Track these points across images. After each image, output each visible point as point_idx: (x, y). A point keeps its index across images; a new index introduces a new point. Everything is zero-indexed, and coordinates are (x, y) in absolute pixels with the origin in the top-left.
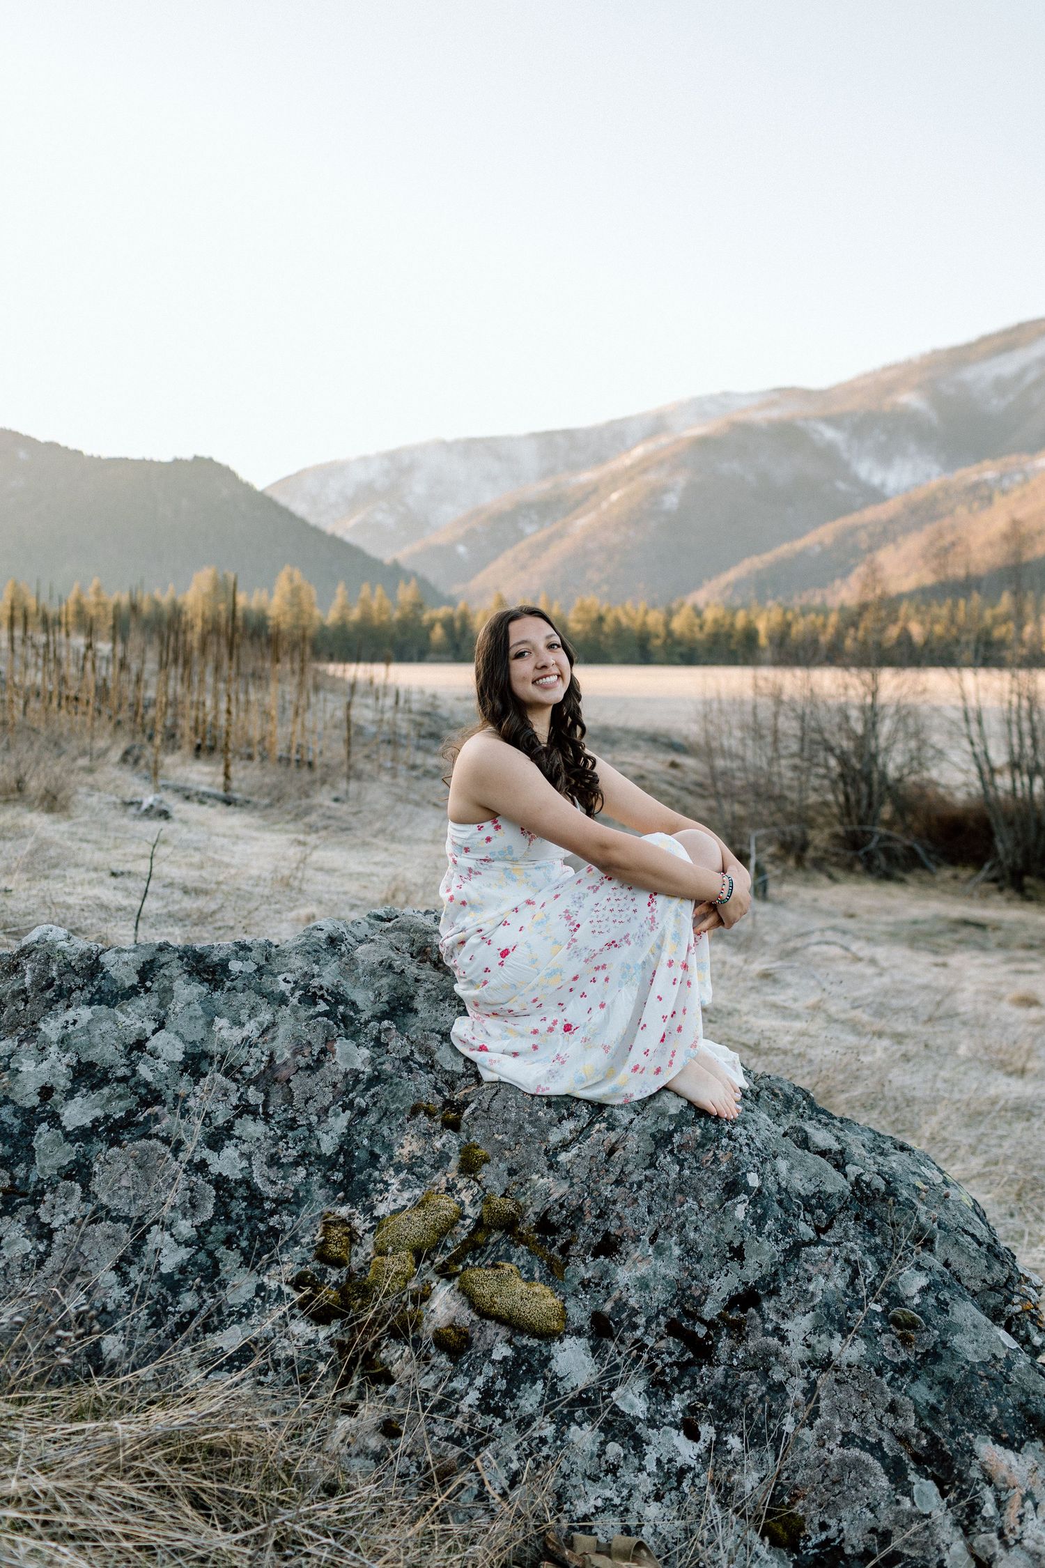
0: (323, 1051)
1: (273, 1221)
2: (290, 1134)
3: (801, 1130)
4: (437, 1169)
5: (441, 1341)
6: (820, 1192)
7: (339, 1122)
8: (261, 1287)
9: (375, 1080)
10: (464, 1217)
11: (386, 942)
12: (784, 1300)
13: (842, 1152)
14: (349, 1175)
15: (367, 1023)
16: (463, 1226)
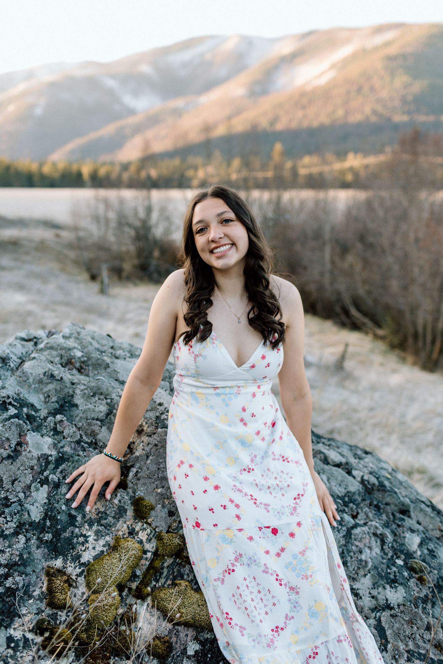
0: (19, 444)
1: (9, 583)
2: (7, 510)
3: (321, 452)
4: (118, 519)
5: (151, 650)
6: (348, 492)
7: (41, 495)
9: (61, 459)
10: (145, 552)
11: (43, 358)
13: (346, 463)
14: (57, 534)
15: (45, 419)
16: (146, 559)
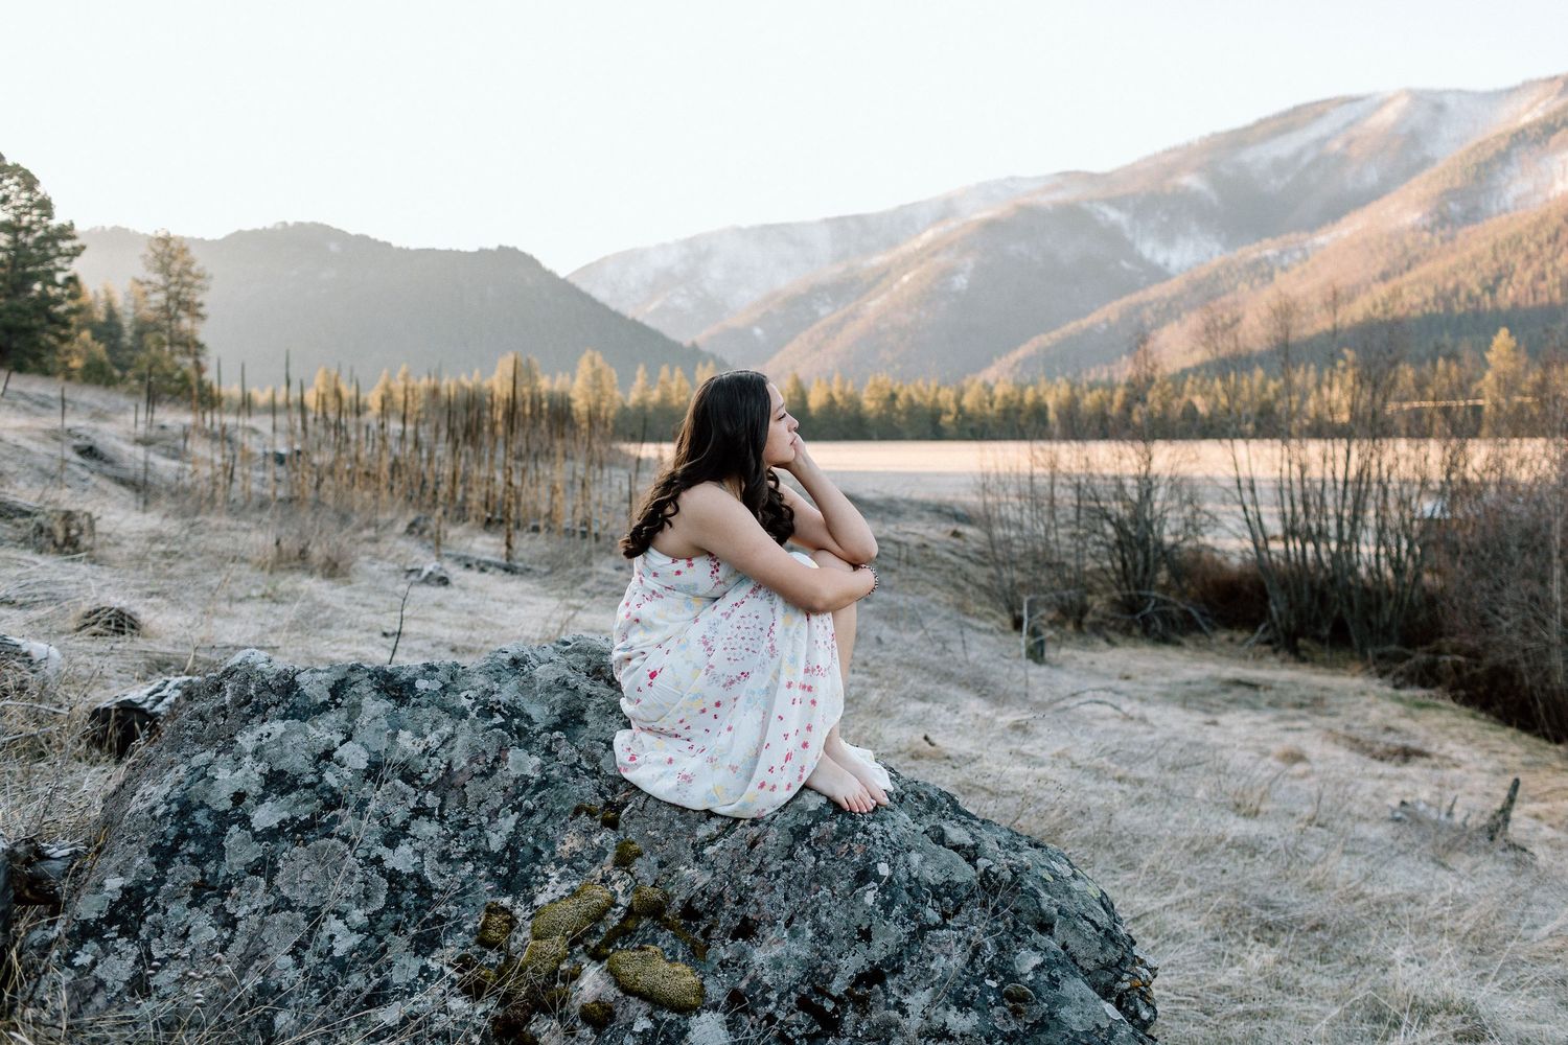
0: (497, 759)
1: (440, 910)
2: (462, 834)
3: (940, 828)
4: (595, 863)
5: (587, 1016)
6: (949, 882)
7: (508, 823)
8: (425, 968)
9: (543, 784)
10: (616, 906)
11: (564, 662)
12: (907, 977)
13: (975, 847)
14: (514, 870)
15: (540, 733)
16: (614, 914)
